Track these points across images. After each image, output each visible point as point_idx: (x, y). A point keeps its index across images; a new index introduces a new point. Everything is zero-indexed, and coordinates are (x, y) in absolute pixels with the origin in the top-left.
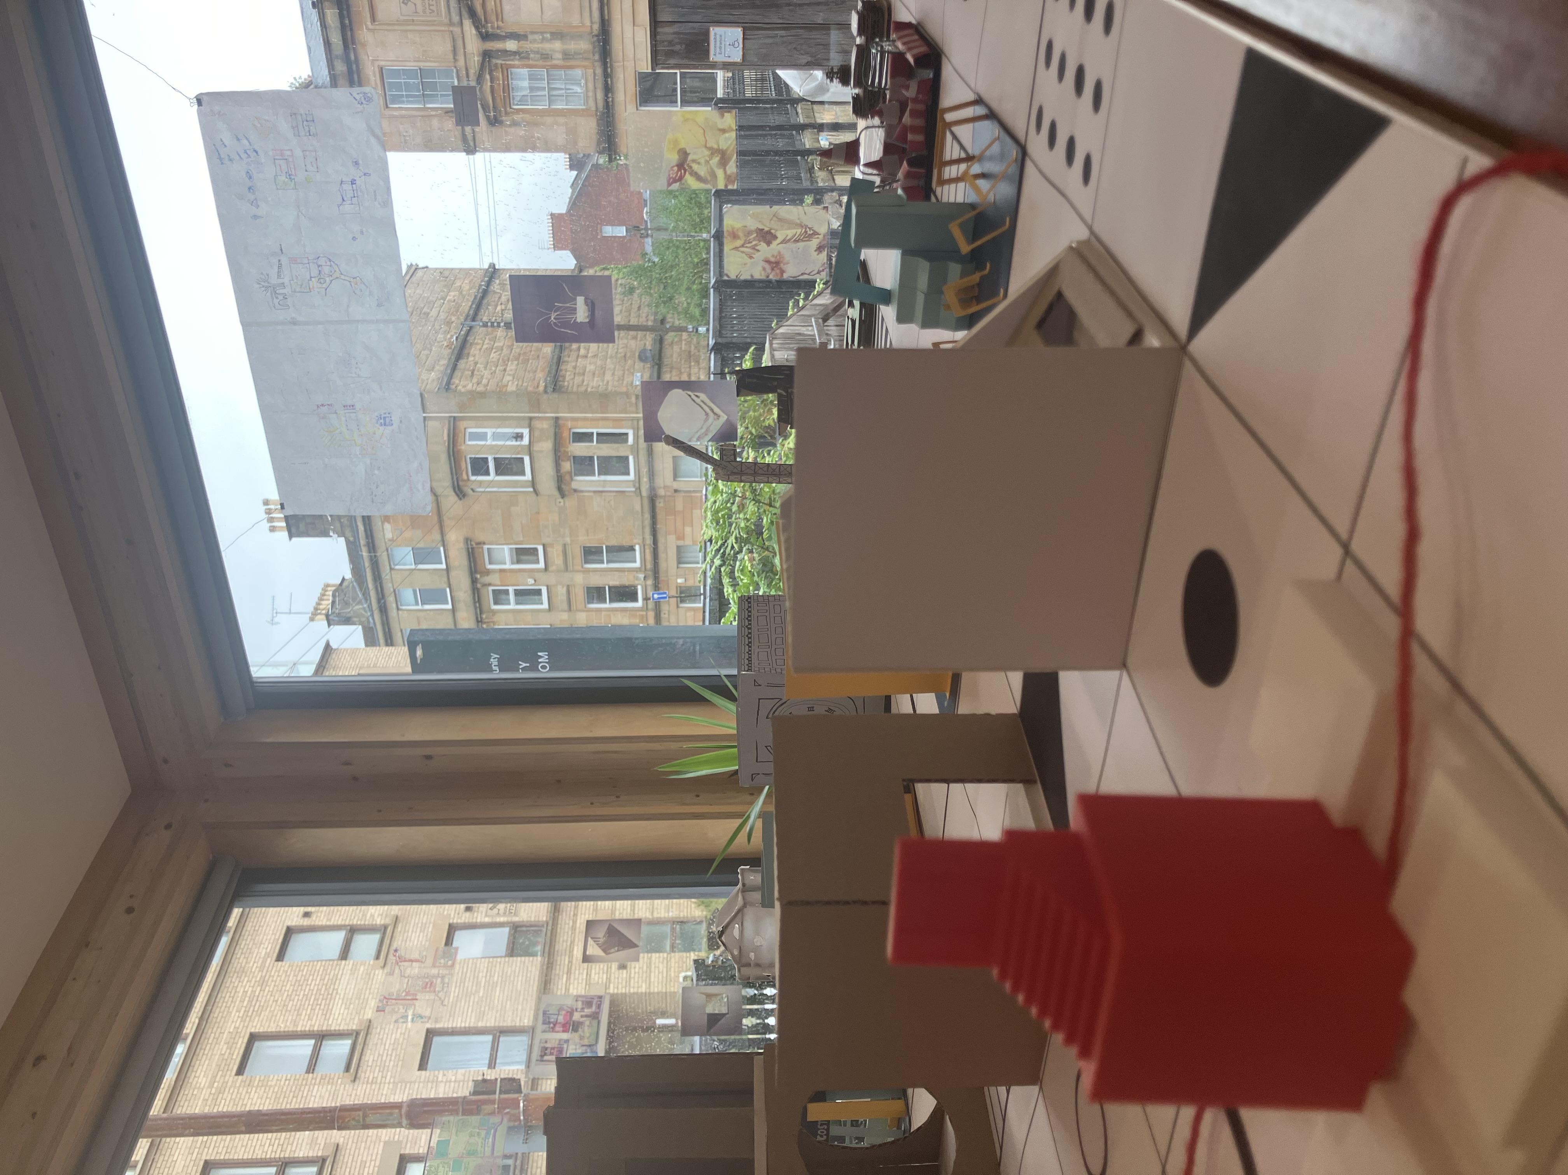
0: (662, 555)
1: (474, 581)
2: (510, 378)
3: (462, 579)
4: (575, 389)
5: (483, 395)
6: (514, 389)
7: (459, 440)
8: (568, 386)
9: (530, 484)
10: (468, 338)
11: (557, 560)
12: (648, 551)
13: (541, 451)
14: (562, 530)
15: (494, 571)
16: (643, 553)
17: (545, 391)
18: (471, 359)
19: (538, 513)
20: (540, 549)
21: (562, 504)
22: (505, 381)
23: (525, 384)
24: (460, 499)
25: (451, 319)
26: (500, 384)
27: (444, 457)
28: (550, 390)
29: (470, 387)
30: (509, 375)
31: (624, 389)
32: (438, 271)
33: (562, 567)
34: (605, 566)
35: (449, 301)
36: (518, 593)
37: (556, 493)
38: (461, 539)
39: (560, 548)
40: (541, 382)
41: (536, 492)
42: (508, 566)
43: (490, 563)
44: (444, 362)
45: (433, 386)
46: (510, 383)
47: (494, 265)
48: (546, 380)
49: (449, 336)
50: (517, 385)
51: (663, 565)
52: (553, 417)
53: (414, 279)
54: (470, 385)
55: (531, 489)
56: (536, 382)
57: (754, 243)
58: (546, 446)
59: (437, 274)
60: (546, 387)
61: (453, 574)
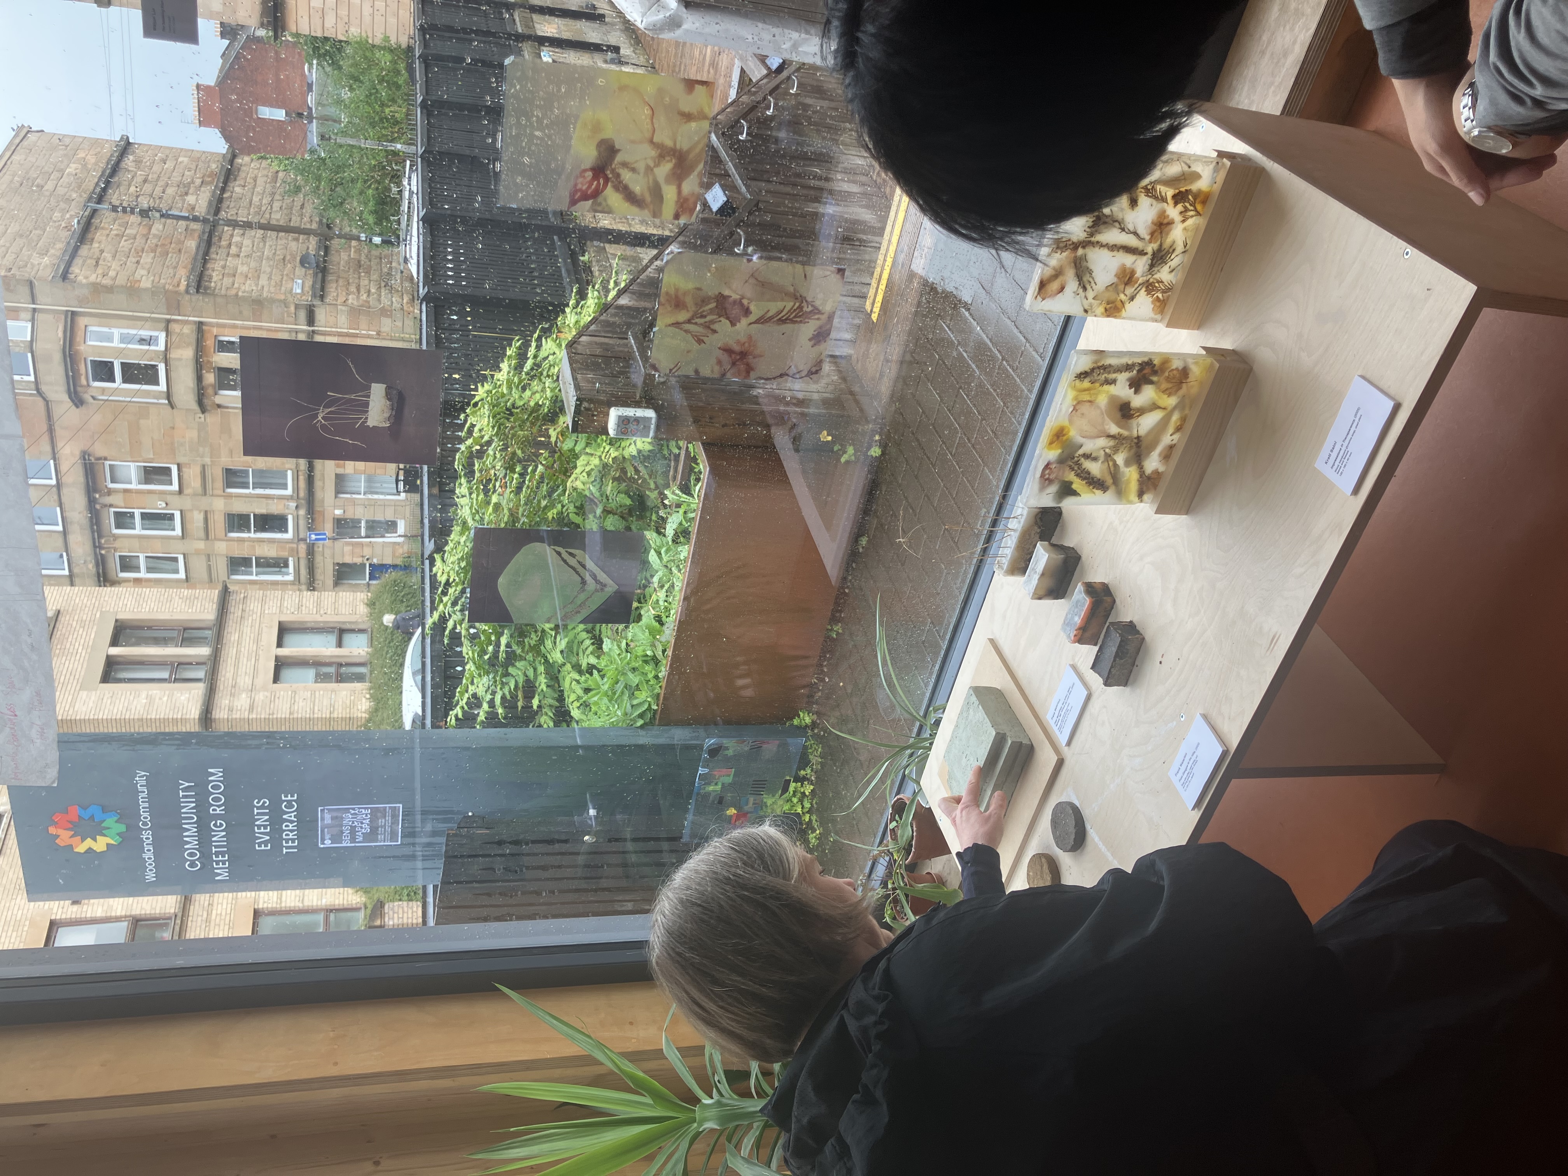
0: (318, 484)
1: (91, 502)
2: (144, 272)
3: (76, 498)
4: (223, 292)
5: (110, 289)
6: (149, 285)
7: (78, 339)
8: (215, 288)
9: (165, 395)
10: (93, 221)
11: (194, 482)
12: (301, 478)
13: (180, 359)
14: (201, 449)
15: (116, 491)
16: (296, 479)
17: (187, 292)
18: (96, 245)
19: (173, 428)
20: (174, 469)
21: (203, 419)
22: (137, 276)
23: (162, 281)
24: (77, 407)
25: (70, 196)
26: (131, 278)
27: (57, 357)
28: (192, 290)
29: (93, 278)
30: (143, 268)
31: (283, 297)
32: (56, 137)
33: (200, 490)
34: (250, 491)
35: (68, 174)
36: (144, 516)
37: (195, 407)
38: (77, 453)
39: (198, 469)
40: (182, 281)
41: (172, 405)
42: (134, 486)
43: (113, 481)
44: (60, 246)
45: (48, 274)
46: (144, 278)
47: (128, 138)
48: (188, 277)
49: (68, 216)
50: (153, 281)
51: (318, 494)
52: (195, 322)
53: (25, 143)
54: (94, 276)
55: (167, 402)
56: (175, 281)
57: (709, 318)
58: (185, 354)
59: (55, 141)
60: (188, 286)
61: (65, 491)
